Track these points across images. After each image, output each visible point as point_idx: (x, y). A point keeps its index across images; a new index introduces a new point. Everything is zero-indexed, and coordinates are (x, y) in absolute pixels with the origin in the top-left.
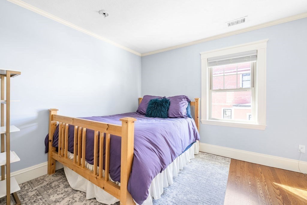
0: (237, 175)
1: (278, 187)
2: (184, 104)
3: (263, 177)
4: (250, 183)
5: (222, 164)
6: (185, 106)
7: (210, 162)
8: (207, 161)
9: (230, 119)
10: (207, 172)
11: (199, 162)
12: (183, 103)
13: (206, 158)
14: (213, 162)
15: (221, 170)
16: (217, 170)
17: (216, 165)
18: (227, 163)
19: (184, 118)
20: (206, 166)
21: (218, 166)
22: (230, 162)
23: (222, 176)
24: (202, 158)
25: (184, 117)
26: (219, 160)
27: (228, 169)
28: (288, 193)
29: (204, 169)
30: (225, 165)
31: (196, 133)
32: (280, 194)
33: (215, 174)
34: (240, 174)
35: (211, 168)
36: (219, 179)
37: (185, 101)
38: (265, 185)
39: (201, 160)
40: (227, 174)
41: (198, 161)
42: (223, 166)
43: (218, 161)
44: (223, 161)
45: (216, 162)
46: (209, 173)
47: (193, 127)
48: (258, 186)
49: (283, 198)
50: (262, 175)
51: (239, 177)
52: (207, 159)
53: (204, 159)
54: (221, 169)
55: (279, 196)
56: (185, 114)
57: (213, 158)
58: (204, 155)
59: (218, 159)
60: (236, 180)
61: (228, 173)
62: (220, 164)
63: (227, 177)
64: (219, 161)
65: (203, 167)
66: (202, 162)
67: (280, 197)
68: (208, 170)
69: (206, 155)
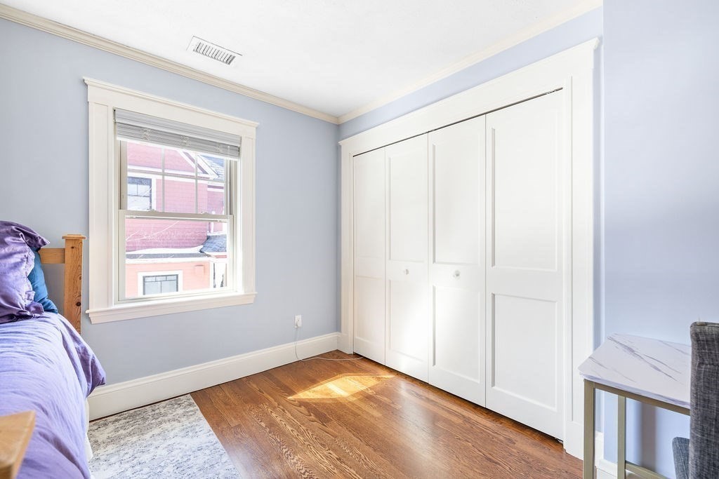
0: (232, 425)
1: (299, 402)
2: (16, 259)
3: (271, 399)
4: (263, 424)
5: (182, 419)
6: (23, 268)
7: (147, 436)
8: (135, 439)
9: (176, 293)
10: (165, 471)
11: (113, 460)
12: (10, 255)
13: (122, 432)
14: (156, 431)
15: (192, 437)
16: (183, 447)
17: (172, 434)
18: (192, 408)
19: (27, 317)
20: (145, 457)
21: (176, 431)
22: (195, 404)
23: (207, 452)
24: (112, 441)
25: (28, 313)
26: (165, 415)
27: (205, 425)
28: (315, 404)
29: (146, 470)
30: (192, 419)
31: (93, 362)
32: (309, 412)
33: (189, 459)
34: (235, 418)
35: (165, 452)
36: (206, 466)
37: (19, 248)
38: (284, 411)
39: (111, 448)
40: (214, 438)
41: (103, 458)
42: (189, 425)
43: (166, 418)
44: (180, 411)
45: (164, 425)
46: (170, 468)
47: (77, 346)
48: (278, 419)
49: (316, 416)
50: (265, 394)
51: (239, 426)
52: (130, 434)
53: (119, 438)
54: (190, 434)
55: (310, 415)
56: (28, 302)
57: (145, 419)
58: (111, 427)
59: (160, 413)
60: (239, 436)
61: (212, 432)
62: (176, 423)
63: (219, 445)
64: (170, 417)
65: (138, 468)
66: (122, 453)
67: (313, 417)
68: (162, 464)
69: (116, 421)
